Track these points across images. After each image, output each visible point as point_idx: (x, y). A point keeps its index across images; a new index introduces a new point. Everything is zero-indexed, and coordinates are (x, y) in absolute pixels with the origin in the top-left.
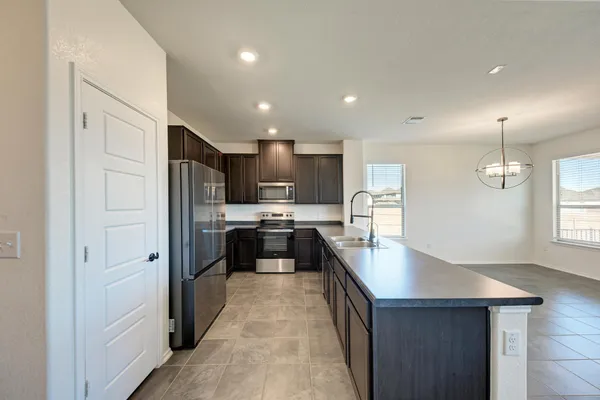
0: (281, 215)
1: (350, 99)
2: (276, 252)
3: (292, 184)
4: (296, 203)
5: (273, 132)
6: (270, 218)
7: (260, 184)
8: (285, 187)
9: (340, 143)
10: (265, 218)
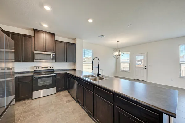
0: (48, 67)
1: (90, 21)
4: (56, 62)
5: (45, 26)
7: (35, 52)
8: (51, 54)
9: (75, 39)
10: (38, 69)
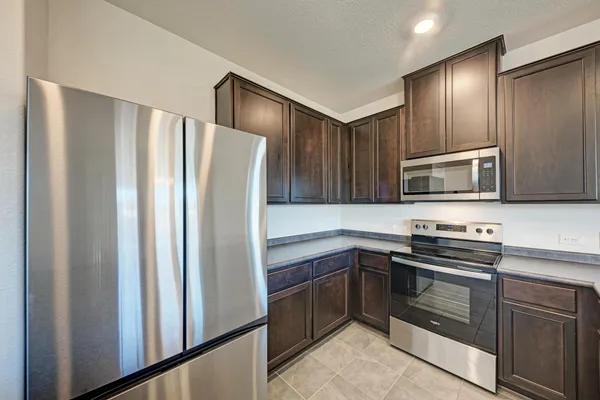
0: (463, 229)
2: (439, 318)
3: (494, 152)
4: (504, 199)
6: (432, 232)
7: (404, 164)
8: (468, 162)
10: (421, 232)
